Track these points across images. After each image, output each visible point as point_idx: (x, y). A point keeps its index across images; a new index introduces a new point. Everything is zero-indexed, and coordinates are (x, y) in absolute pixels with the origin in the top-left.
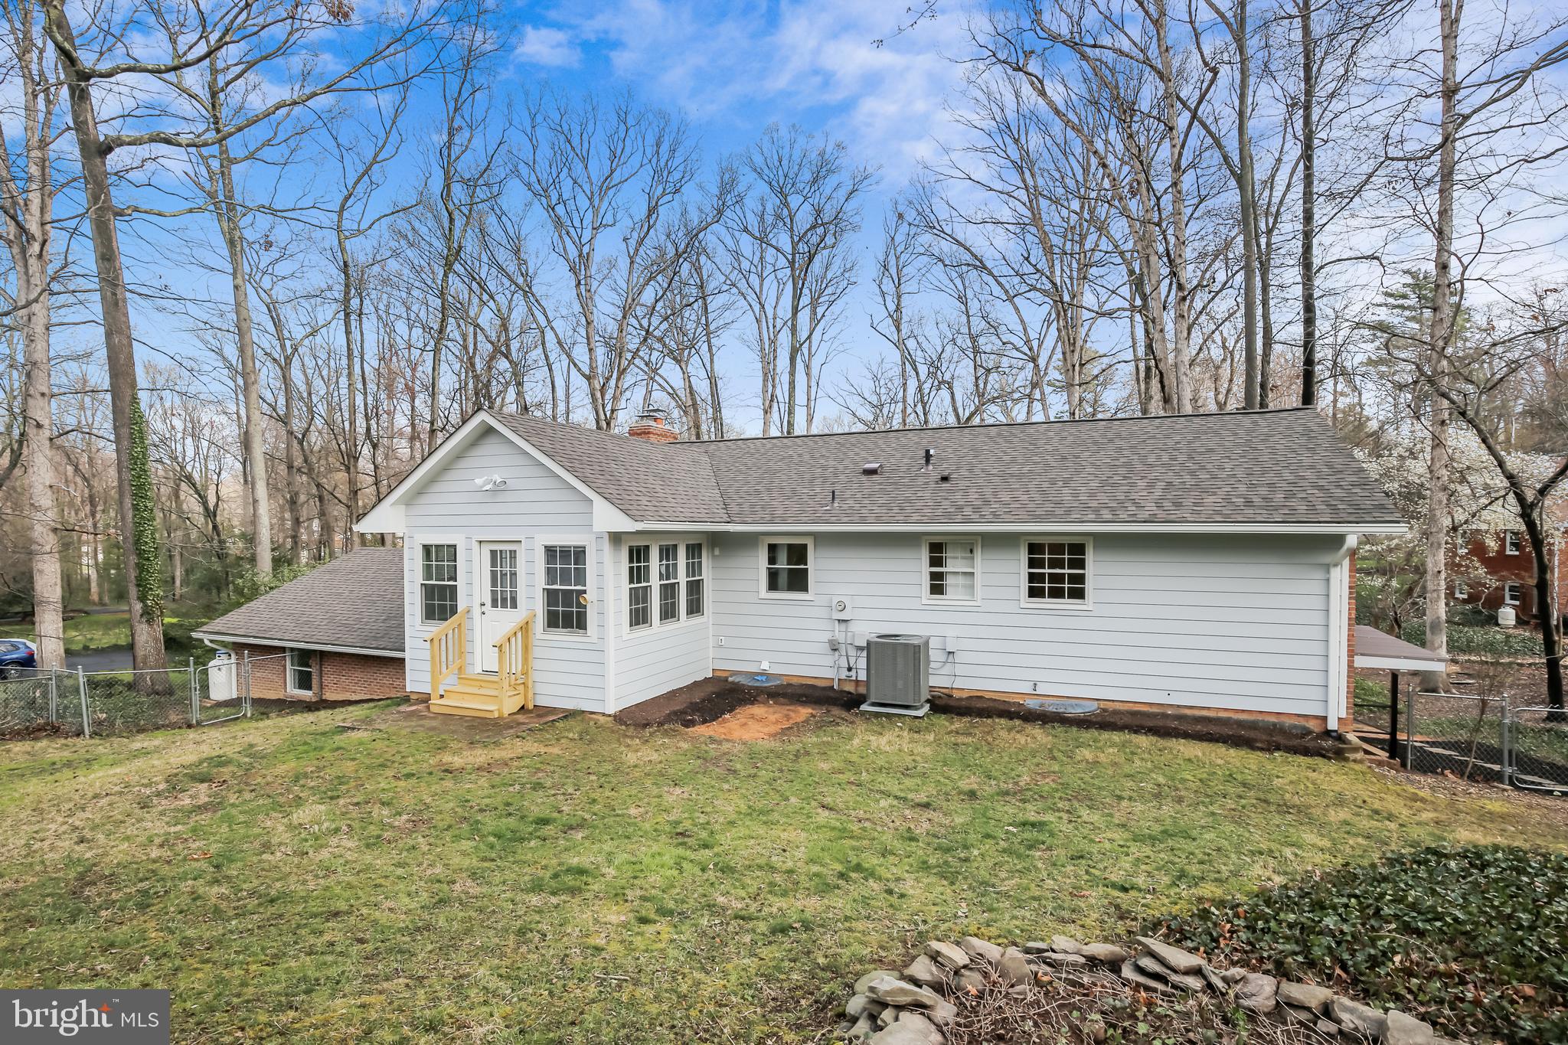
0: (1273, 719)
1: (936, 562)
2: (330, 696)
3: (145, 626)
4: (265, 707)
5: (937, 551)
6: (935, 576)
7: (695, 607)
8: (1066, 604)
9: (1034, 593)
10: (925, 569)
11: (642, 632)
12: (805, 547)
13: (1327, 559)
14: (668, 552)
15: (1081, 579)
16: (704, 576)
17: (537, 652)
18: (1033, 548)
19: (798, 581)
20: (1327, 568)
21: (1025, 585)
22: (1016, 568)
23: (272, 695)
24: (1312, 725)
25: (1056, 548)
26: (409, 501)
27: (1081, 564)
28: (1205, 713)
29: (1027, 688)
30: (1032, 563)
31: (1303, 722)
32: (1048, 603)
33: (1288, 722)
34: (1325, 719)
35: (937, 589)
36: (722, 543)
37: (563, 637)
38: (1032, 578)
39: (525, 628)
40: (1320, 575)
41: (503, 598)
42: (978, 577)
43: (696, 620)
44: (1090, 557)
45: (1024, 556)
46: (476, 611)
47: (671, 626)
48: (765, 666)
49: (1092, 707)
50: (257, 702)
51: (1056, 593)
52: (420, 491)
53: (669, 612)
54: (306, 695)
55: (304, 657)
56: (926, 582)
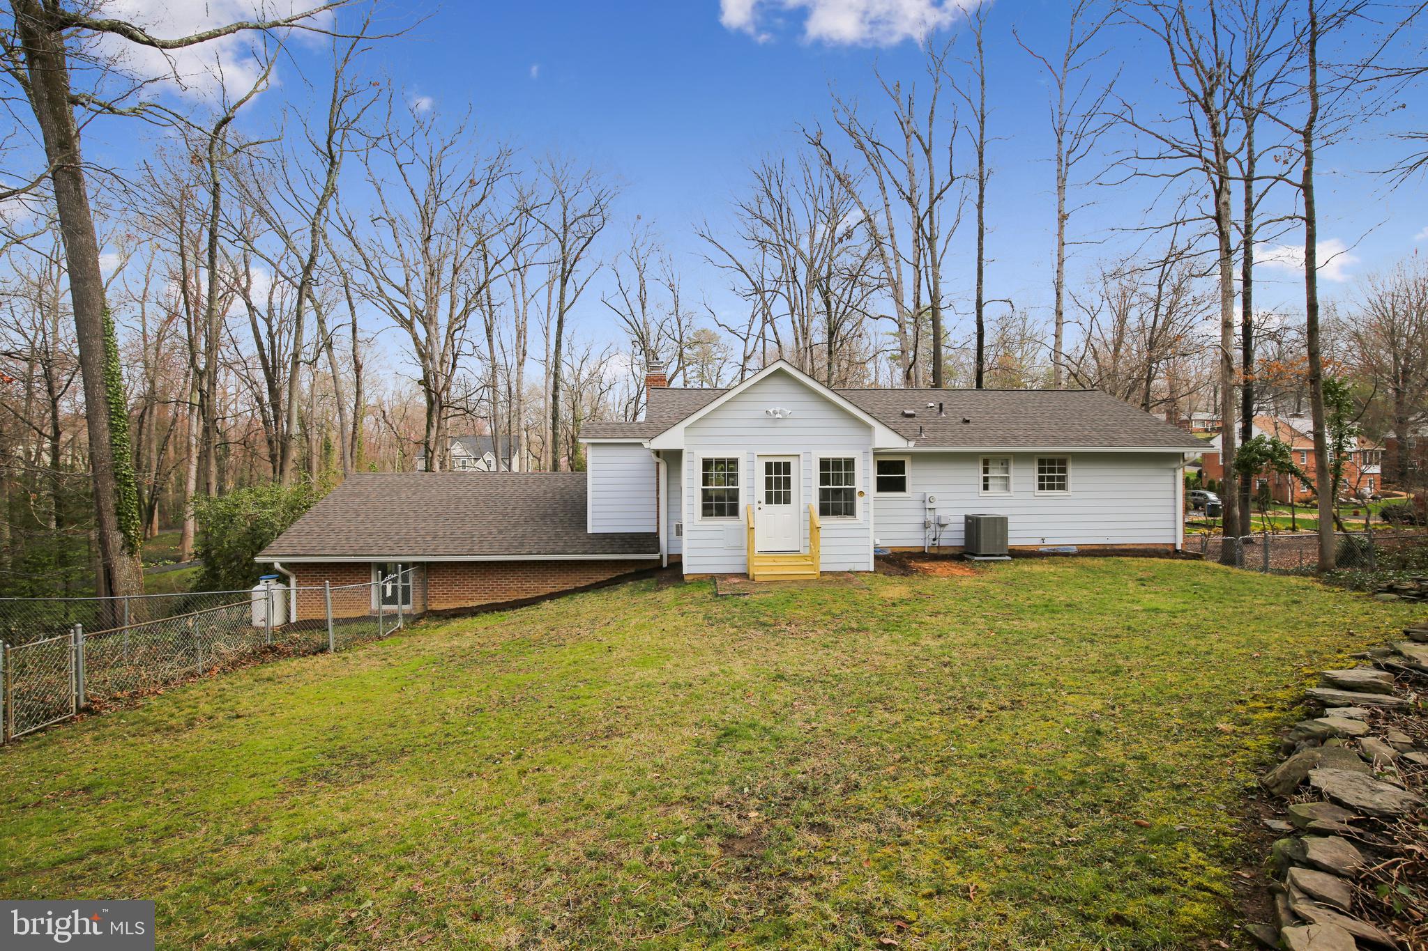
0: (1153, 547)
1: (986, 471)
3: (126, 559)
5: (987, 463)
6: (986, 479)
9: (1041, 487)
10: (982, 475)
12: (903, 462)
13: (1175, 465)
15: (1064, 478)
18: (1041, 462)
19: (899, 485)
20: (1175, 470)
21: (1037, 483)
22: (1031, 474)
24: (1169, 548)
25: (1052, 462)
27: (1064, 470)
28: (1124, 547)
29: (1037, 542)
30: (1041, 470)
31: (1165, 547)
32: (1048, 493)
33: (1160, 548)
34: (1175, 545)
35: (986, 487)
38: (1041, 479)
40: (1171, 473)
42: (1012, 480)
44: (1069, 466)
45: (1036, 467)
51: (1051, 487)
56: (977, 484)
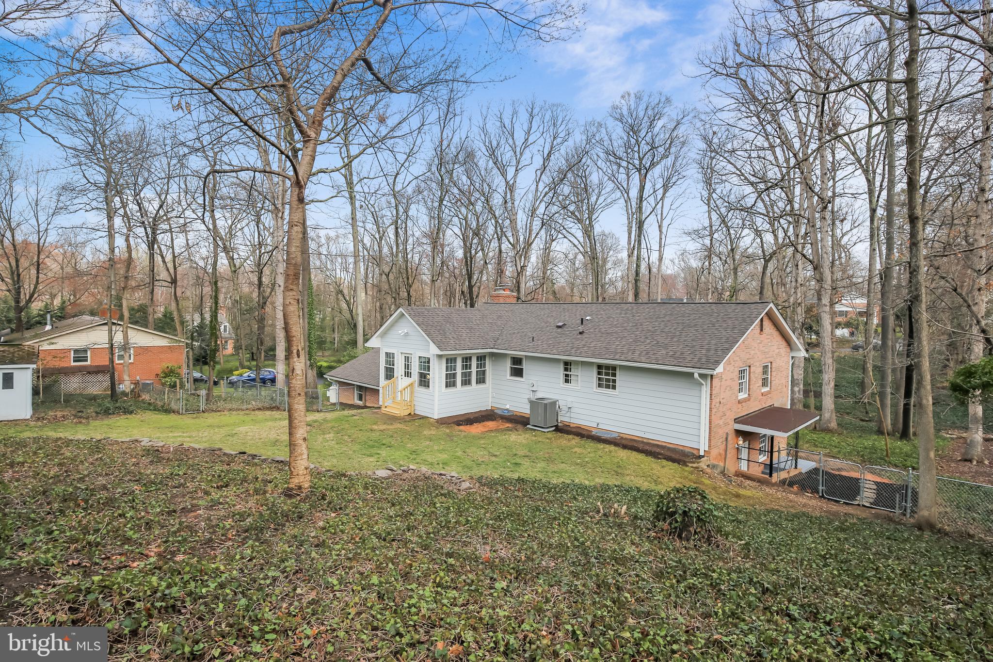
1: (566, 369)
2: (368, 405)
3: (310, 371)
4: (344, 406)
5: (567, 365)
6: (567, 375)
7: (481, 380)
8: (610, 391)
9: (600, 386)
10: (562, 372)
11: (451, 390)
12: (522, 360)
14: (467, 359)
15: (614, 381)
16: (487, 368)
17: (416, 394)
18: (599, 367)
20: (701, 386)
21: (596, 382)
22: (593, 375)
23: (350, 402)
24: (695, 452)
25: (607, 368)
26: (383, 336)
27: (614, 375)
28: (657, 443)
29: (595, 425)
30: (599, 373)
31: (692, 450)
32: (604, 390)
33: (687, 450)
34: (699, 450)
35: (567, 381)
36: (496, 357)
37: (423, 389)
38: (599, 379)
39: (411, 385)
40: (699, 388)
41: (408, 374)
42: (579, 377)
43: (481, 386)
44: (618, 372)
45: (596, 372)
46: (400, 378)
47: (467, 388)
48: (508, 407)
49: (615, 435)
50: (341, 404)
51: (608, 387)
52: (385, 333)
53: (466, 382)
54: (360, 403)
55: (360, 388)
56: (562, 378)
